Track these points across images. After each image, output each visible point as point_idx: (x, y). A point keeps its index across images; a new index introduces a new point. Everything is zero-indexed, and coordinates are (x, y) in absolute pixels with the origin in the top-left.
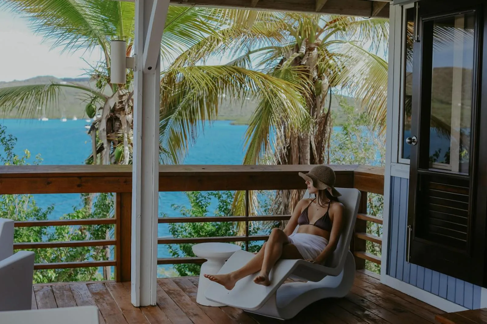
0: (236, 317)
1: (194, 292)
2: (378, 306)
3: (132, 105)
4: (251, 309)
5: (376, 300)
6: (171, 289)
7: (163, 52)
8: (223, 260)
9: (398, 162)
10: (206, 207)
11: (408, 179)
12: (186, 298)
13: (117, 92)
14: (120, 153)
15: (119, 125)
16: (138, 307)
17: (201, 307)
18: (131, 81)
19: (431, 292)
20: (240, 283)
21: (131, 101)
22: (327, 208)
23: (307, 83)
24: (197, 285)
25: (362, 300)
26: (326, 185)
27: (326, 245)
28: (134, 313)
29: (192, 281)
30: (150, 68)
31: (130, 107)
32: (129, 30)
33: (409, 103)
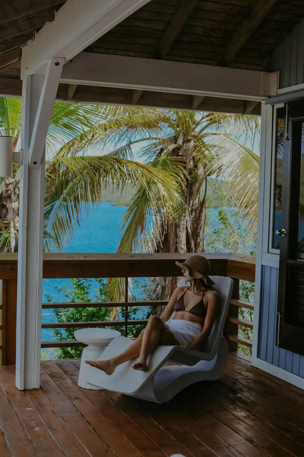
0: (115, 400)
1: (76, 375)
2: (250, 388)
3: (18, 193)
4: (129, 393)
5: (248, 383)
6: (54, 372)
7: (48, 143)
8: (103, 345)
9: (268, 252)
10: (87, 289)
11: (277, 268)
12: (69, 381)
13: (4, 181)
14: (6, 239)
15: (6, 212)
16: (22, 390)
17: (83, 390)
18: (18, 171)
19: (299, 375)
20: (120, 368)
21: (17, 189)
22: (202, 295)
23: (182, 173)
24: (78, 368)
25: (235, 383)
26: (201, 275)
27: (201, 331)
28: (18, 396)
29: (74, 363)
30: (35, 163)
31: (17, 195)
32: (16, 122)
33: (279, 193)
